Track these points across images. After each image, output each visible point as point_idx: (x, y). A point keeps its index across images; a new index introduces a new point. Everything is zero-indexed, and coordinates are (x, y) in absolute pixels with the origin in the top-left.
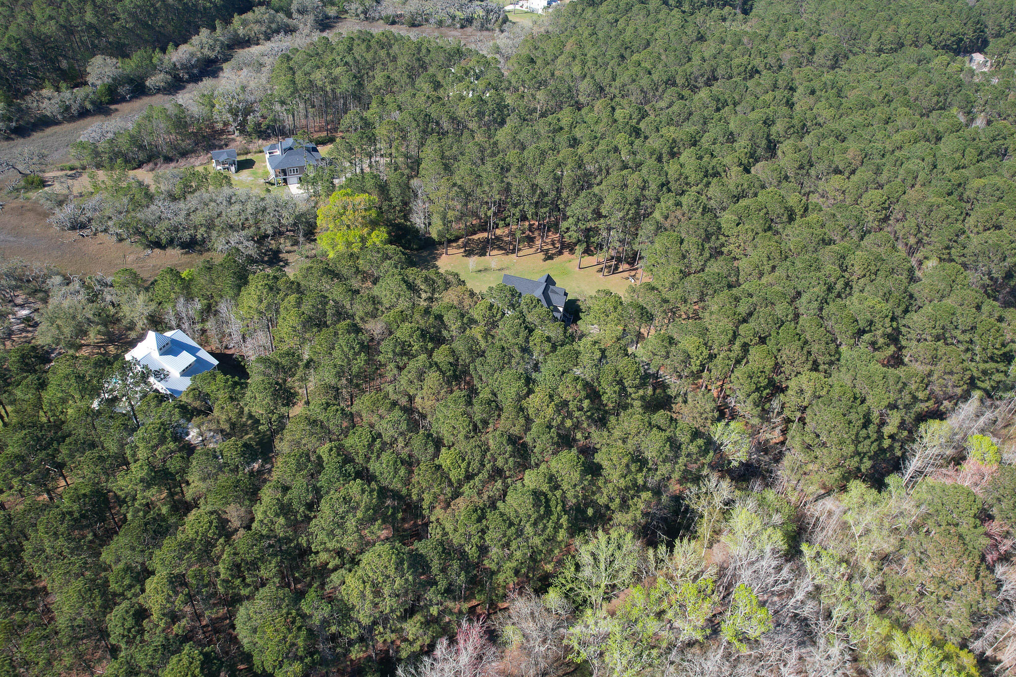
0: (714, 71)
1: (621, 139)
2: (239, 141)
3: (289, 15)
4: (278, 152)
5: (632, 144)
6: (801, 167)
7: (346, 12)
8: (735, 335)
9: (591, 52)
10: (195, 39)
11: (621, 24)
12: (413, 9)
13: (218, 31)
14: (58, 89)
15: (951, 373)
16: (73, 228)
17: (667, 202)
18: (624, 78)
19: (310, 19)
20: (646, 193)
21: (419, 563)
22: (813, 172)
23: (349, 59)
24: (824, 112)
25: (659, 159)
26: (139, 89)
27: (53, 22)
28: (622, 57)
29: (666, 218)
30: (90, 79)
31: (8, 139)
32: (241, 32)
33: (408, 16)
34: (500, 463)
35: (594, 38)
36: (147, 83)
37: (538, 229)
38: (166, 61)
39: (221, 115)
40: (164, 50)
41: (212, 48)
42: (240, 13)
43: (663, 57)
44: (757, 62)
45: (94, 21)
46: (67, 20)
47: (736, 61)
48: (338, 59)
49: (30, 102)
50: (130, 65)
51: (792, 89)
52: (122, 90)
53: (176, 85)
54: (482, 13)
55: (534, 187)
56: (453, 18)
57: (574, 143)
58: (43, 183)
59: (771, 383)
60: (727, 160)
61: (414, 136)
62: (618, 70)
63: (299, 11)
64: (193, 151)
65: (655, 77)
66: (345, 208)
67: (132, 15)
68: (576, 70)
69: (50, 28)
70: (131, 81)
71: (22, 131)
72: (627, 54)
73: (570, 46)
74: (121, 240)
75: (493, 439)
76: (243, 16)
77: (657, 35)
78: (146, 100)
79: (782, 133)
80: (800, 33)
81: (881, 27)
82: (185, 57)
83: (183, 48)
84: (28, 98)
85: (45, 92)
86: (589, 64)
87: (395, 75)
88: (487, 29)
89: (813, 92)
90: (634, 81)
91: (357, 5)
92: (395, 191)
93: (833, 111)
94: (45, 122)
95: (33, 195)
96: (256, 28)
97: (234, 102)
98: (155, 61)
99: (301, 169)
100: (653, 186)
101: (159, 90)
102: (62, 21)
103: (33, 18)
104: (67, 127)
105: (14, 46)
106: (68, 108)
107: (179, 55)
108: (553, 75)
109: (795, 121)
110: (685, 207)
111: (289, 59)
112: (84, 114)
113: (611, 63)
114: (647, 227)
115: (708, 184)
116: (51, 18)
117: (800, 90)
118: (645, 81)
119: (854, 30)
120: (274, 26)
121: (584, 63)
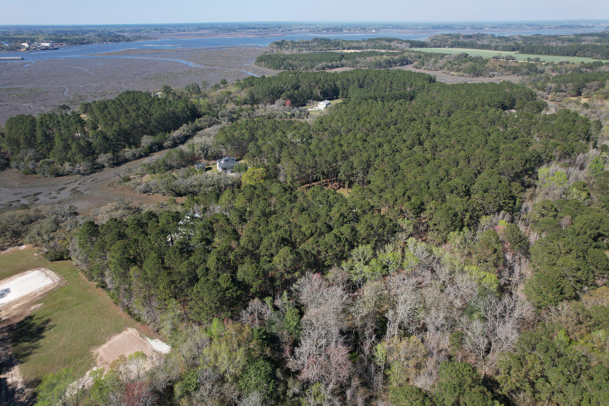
0: (396, 121)
1: (359, 143)
2: (204, 161)
3: (218, 118)
4: (222, 162)
5: (363, 144)
6: (433, 148)
7: (241, 116)
8: (404, 193)
9: (345, 118)
10: (181, 128)
11: (357, 109)
12: (269, 113)
13: (190, 125)
14: (130, 148)
15: (490, 203)
16: (144, 192)
17: (378, 161)
18: (359, 125)
19: (227, 118)
20: (370, 159)
21: (297, 253)
22: (438, 149)
23: (248, 127)
24: (442, 130)
25: (375, 148)
26: (161, 147)
27: (128, 124)
28: (359, 120)
29: (378, 166)
30: (142, 145)
31: (113, 167)
32: (199, 125)
33: (267, 115)
34: (323, 230)
35: (346, 114)
36: (164, 145)
37: (329, 181)
38: (171, 137)
39: (198, 151)
40: (170, 133)
41: (188, 131)
42: (198, 118)
43: (375, 118)
44: (415, 116)
45: (143, 123)
46: (133, 123)
47: (405, 116)
48: (243, 127)
49: (121, 153)
50: (158, 138)
51: (429, 124)
52: (154, 148)
53: (175, 145)
54: (298, 112)
55: (326, 162)
56: (286, 115)
57: (341, 146)
58: (130, 180)
59: (419, 207)
60: (402, 147)
61: (277, 149)
62: (357, 123)
63: (221, 116)
64: (186, 166)
65: (372, 124)
66: (254, 173)
67: (157, 121)
68: (340, 124)
69: (127, 127)
70: (158, 144)
71: (118, 164)
72: (360, 118)
73: (336, 117)
74: (164, 195)
75: (319, 224)
76: (200, 119)
77: (372, 111)
78: (163, 151)
79: (425, 138)
80: (433, 106)
81: (468, 102)
82: (179, 134)
83: (177, 131)
84: (120, 152)
85: (126, 149)
86: (345, 122)
87: (267, 131)
88: (301, 118)
89: (437, 124)
90: (363, 126)
91: (245, 112)
92: (271, 169)
93: (446, 129)
94: (126, 161)
95: (127, 184)
96: (205, 123)
97: (203, 146)
98: (166, 136)
99: (232, 167)
100: (373, 157)
101: (168, 147)
102: (132, 124)
103: (121, 124)
104: (134, 162)
105: (115, 133)
106: (134, 155)
107: (176, 134)
108: (330, 126)
109: (430, 134)
110: (386, 162)
111: (223, 129)
112: (141, 157)
113: (354, 121)
114: (371, 170)
115: (395, 155)
116: (127, 123)
117: (433, 123)
118: (368, 126)
119: (456, 103)
120: (212, 122)
121: (343, 122)
